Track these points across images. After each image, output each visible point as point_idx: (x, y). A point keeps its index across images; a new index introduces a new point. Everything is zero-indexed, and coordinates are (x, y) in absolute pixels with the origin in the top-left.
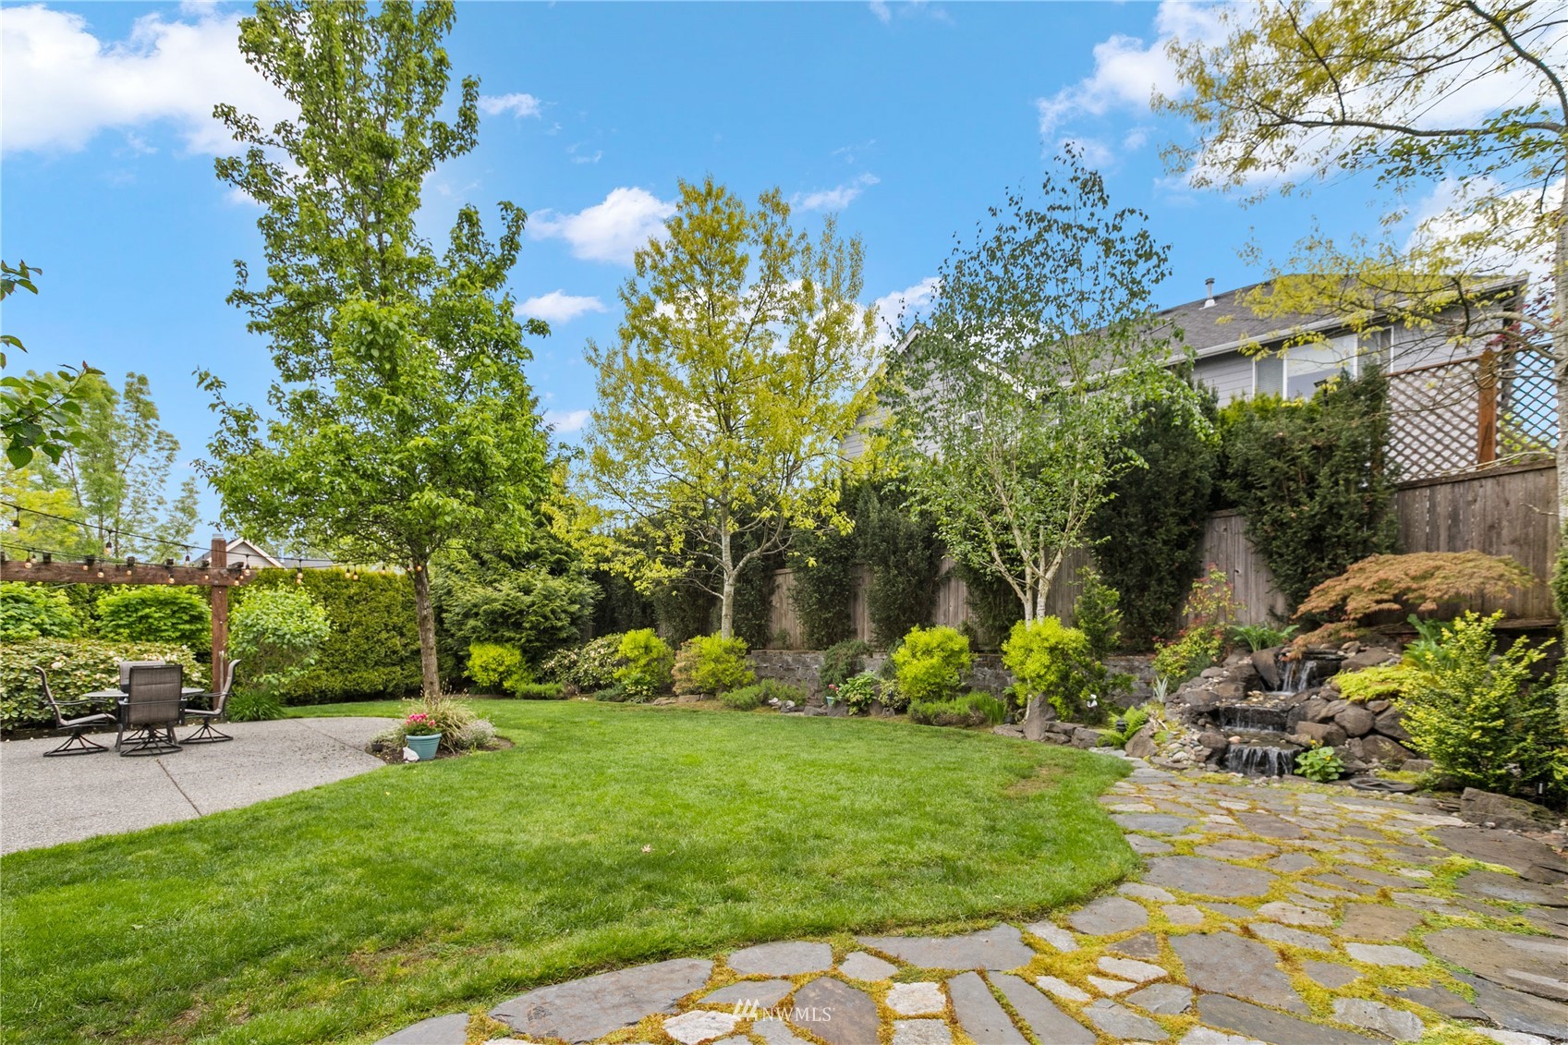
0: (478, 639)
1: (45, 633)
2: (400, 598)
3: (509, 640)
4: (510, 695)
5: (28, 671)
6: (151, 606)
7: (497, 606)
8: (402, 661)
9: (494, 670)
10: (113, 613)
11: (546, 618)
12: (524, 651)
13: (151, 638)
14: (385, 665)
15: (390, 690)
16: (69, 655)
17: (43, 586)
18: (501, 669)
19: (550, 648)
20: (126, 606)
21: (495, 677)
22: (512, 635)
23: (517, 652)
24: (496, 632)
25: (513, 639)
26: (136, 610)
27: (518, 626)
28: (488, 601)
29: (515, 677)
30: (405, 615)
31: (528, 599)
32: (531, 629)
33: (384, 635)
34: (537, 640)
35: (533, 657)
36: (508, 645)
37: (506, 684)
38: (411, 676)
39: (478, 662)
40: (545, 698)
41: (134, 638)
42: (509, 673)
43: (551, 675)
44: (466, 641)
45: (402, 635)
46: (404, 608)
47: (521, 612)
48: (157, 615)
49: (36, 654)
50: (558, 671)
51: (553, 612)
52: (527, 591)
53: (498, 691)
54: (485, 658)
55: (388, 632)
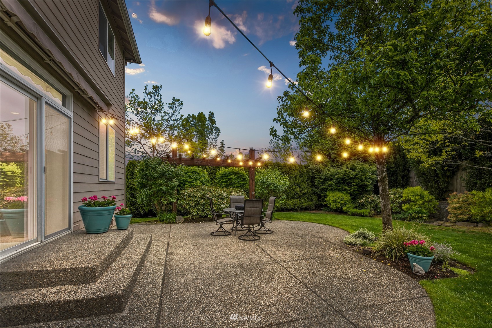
0: (332, 190)
1: (204, 184)
2: (299, 173)
3: (345, 190)
4: (346, 213)
5: (200, 198)
6: (232, 175)
7: (342, 175)
8: (300, 197)
9: (339, 202)
10: (221, 177)
11: (362, 180)
12: (351, 195)
13: (232, 186)
14: (294, 198)
15: (296, 208)
16: (211, 192)
17: (201, 168)
18: (342, 202)
19: (360, 194)
20: (225, 175)
21: (339, 206)
22: (346, 188)
23: (349, 195)
24: (340, 186)
25: (347, 190)
26: (228, 176)
27: (349, 184)
28: (337, 173)
29: (348, 206)
30: (300, 179)
31: (354, 173)
32: (356, 185)
33: (294, 187)
34: (357, 191)
35: (354, 197)
36: (345, 192)
37: (344, 209)
38: (302, 203)
39: (332, 199)
40: (363, 216)
41: (227, 186)
42: (345, 204)
43: (362, 206)
44: (325, 190)
45: (299, 187)
46: (300, 177)
47: (351, 178)
48: (234, 178)
49: (202, 192)
50: (366, 204)
51: (366, 178)
52: (354, 170)
53: (339, 211)
54: (335, 197)
55: (295, 186)
